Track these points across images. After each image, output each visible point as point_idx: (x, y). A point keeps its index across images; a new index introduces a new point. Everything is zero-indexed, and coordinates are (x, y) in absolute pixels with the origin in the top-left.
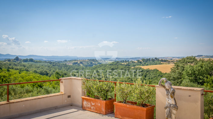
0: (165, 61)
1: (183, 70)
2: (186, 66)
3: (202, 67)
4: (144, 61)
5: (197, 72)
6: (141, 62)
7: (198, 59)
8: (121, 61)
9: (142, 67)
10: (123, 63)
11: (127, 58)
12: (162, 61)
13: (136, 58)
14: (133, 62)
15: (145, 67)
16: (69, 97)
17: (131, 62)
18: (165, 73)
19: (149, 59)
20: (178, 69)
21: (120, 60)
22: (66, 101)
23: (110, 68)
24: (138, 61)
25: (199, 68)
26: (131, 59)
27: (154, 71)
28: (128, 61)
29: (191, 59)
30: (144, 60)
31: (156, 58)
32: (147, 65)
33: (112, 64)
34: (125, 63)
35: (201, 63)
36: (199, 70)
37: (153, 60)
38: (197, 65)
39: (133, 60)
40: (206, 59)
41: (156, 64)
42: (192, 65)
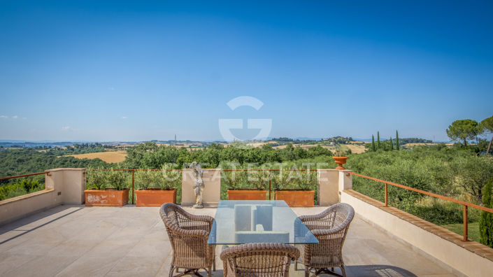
0: (110, 147)
1: (142, 158)
2: (144, 154)
3: (163, 154)
4: (78, 148)
5: (158, 160)
6: (73, 149)
7: (159, 145)
8: (36, 148)
9: (76, 156)
10: (40, 151)
11: (48, 144)
12: (106, 147)
13: (63, 143)
14: (59, 149)
15: (80, 157)
16: (59, 194)
17: (55, 148)
18: (110, 163)
19: (87, 145)
20: (135, 157)
21: (34, 146)
22: (56, 199)
23: (15, 159)
24: (68, 147)
25: (161, 155)
26: (54, 144)
27: (95, 161)
28: (50, 147)
29: (151, 145)
30: (77, 146)
31: (97, 144)
32: (83, 153)
33: (19, 153)
34: (45, 151)
35: (162, 149)
36: (160, 158)
37: (93, 146)
38: (159, 152)
39: (59, 146)
40: (167, 145)
41: (97, 152)
42: (152, 152)
